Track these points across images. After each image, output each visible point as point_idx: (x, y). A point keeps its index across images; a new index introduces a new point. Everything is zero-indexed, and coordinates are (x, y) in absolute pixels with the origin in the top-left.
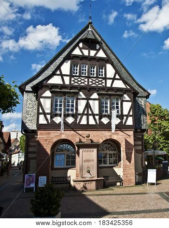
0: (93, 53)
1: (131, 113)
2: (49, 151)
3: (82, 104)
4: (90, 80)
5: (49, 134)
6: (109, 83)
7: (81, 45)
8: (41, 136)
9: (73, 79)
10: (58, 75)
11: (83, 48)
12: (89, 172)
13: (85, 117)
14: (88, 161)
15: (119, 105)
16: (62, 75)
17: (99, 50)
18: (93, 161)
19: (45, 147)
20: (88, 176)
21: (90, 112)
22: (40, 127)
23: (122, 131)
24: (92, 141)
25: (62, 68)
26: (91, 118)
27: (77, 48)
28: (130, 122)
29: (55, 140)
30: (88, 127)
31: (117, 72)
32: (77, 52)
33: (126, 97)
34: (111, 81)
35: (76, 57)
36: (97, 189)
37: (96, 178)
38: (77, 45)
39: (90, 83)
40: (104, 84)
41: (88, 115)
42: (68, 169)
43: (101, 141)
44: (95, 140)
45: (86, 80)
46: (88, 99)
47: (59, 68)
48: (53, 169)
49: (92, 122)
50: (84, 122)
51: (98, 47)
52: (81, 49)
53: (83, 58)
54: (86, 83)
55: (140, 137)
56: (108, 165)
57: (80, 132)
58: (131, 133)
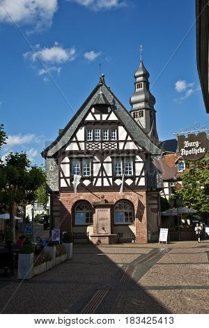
0: (105, 117)
1: (143, 174)
2: (70, 210)
3: (96, 167)
4: (103, 144)
5: (69, 195)
6: (121, 146)
7: (93, 110)
8: (63, 198)
9: (87, 145)
10: (74, 142)
11: (96, 113)
12: (104, 229)
13: (100, 180)
14: (103, 219)
15: (132, 167)
16: (78, 142)
17: (110, 113)
18: (107, 219)
19: (66, 207)
20: (103, 232)
21: (104, 175)
22: (62, 190)
23: (134, 192)
24: (106, 201)
25: (77, 135)
26: (105, 180)
27: (90, 114)
28: (142, 182)
29: (75, 201)
30: (103, 189)
31: (129, 134)
32: (90, 118)
33: (139, 158)
34: (123, 143)
35: (89, 122)
36: (110, 243)
37: (110, 234)
38: (90, 111)
39: (103, 148)
40: (116, 147)
41: (102, 177)
42: (87, 226)
43: (115, 201)
44: (109, 200)
45: (100, 144)
46: (102, 162)
47: (74, 135)
48: (74, 226)
49: (106, 184)
50: (99, 184)
51: (109, 110)
52: (93, 114)
53: (96, 123)
54: (100, 148)
55: (156, 196)
56: (124, 223)
57: (96, 193)
58: (144, 193)
